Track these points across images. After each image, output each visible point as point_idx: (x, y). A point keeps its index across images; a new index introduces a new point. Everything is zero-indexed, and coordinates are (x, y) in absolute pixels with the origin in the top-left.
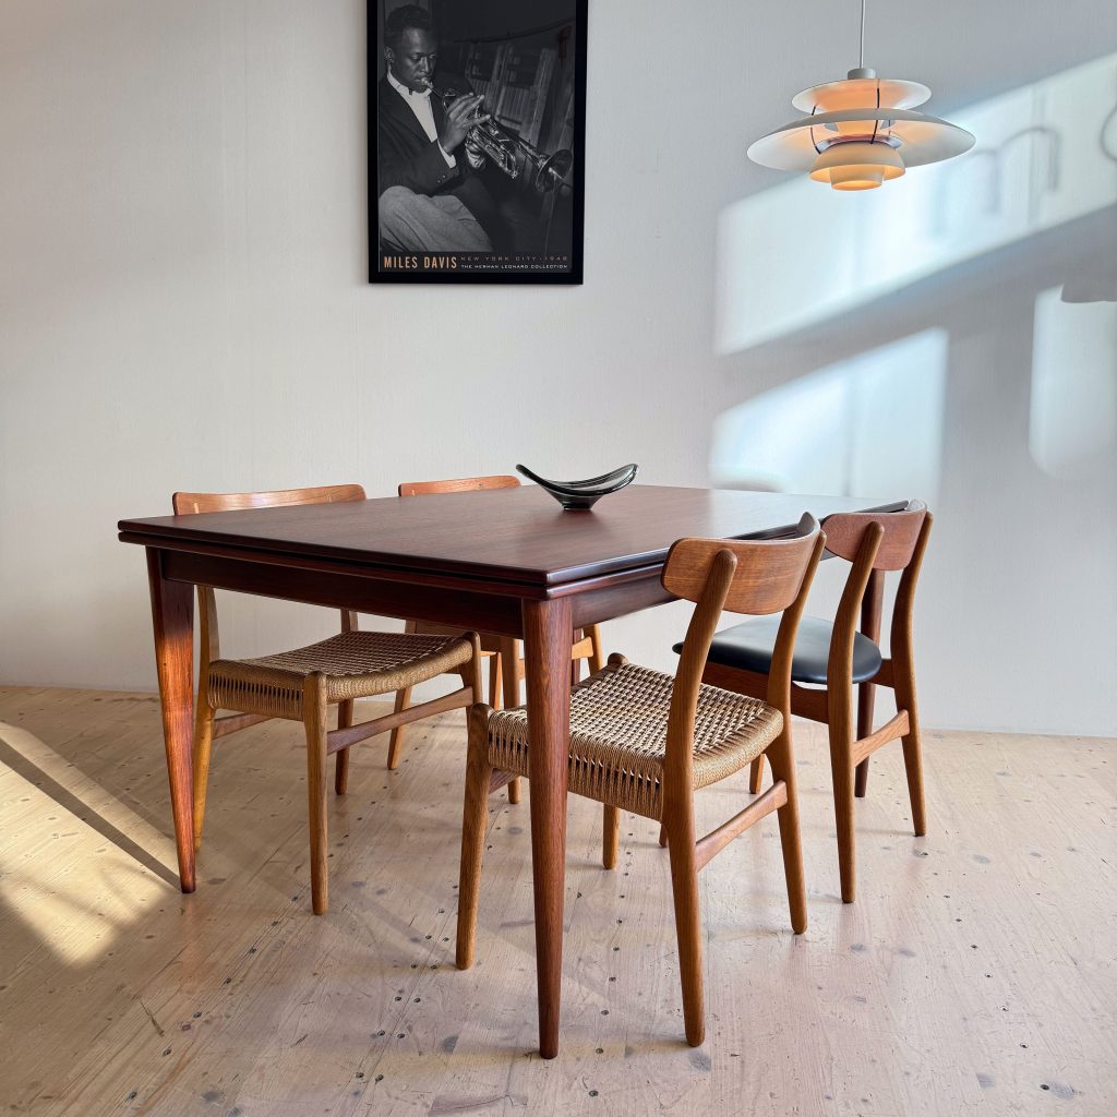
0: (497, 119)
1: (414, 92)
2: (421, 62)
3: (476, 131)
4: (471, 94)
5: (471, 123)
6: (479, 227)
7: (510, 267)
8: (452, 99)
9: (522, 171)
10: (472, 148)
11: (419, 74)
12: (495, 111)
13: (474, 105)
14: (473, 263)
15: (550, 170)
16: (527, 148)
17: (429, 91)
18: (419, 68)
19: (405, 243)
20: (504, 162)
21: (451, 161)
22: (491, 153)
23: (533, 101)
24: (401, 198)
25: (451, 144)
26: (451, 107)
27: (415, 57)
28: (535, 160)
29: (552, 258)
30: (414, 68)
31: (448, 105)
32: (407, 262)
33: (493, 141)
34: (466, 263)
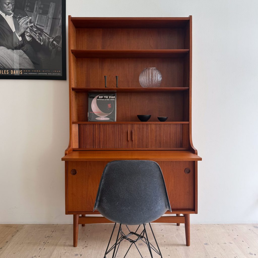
0: (36, 25)
1: (7, 15)
2: (9, 5)
3: (29, 29)
4: (27, 17)
5: (27, 26)
6: (30, 60)
7: (41, 74)
8: (20, 18)
9: (44, 42)
10: (27, 34)
11: (9, 9)
12: (35, 22)
13: (28, 20)
14: (28, 72)
15: (54, 42)
16: (46, 35)
17: (12, 15)
18: (8, 7)
19: (4, 66)
20: (38, 39)
21: (20, 39)
22: (34, 36)
23: (48, 20)
24: (3, 51)
25: (20, 33)
26: (20, 21)
27: (7, 4)
28: (49, 39)
29: (55, 71)
30: (7, 7)
31: (19, 20)
32: (5, 72)
33: (35, 32)
34: (26, 72)
